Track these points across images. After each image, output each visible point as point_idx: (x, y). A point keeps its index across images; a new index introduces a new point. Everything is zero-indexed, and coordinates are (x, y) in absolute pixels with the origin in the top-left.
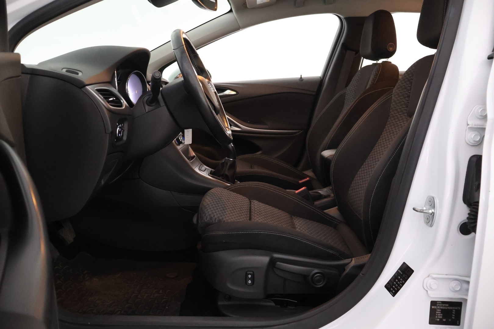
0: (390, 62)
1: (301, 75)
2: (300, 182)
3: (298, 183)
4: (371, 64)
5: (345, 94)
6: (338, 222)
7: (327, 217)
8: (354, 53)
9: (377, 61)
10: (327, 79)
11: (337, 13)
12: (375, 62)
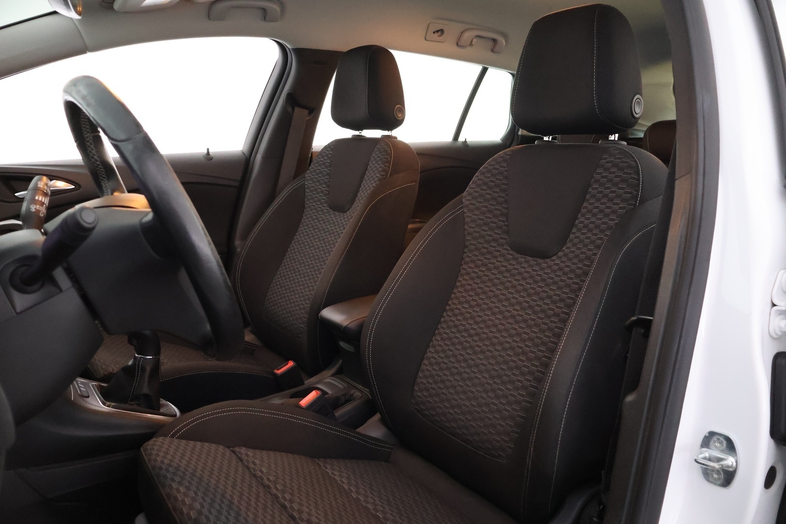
0: (396, 138)
1: (208, 149)
2: (279, 372)
3: (275, 375)
4: (350, 136)
5: (303, 188)
6: (389, 448)
7: (372, 444)
8: (306, 112)
9: (360, 131)
10: (259, 157)
11: (274, 38)
12: (357, 133)
